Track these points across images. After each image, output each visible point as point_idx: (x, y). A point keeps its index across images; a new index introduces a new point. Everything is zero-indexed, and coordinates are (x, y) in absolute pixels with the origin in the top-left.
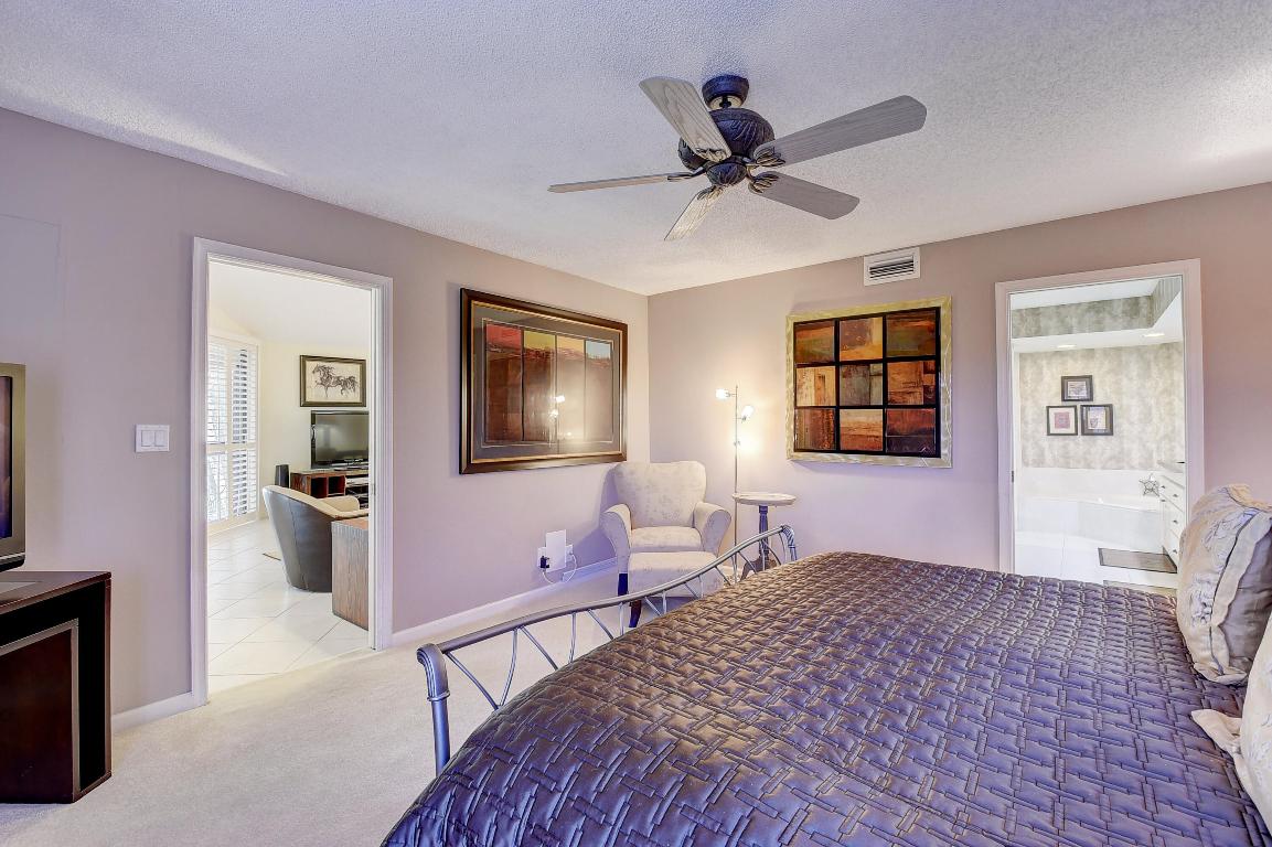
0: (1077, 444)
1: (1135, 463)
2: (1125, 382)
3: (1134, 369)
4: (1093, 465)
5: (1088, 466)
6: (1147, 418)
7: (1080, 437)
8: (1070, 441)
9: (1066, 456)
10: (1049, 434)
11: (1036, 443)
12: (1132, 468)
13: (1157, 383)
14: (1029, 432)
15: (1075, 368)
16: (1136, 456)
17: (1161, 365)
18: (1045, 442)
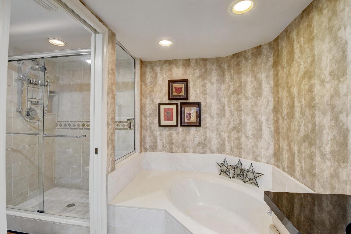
0: (178, 134)
1: (214, 148)
2: (209, 85)
3: (214, 76)
4: (188, 150)
5: (185, 151)
6: (221, 114)
7: (180, 128)
8: (173, 131)
9: (171, 143)
10: (160, 125)
11: (152, 133)
12: (212, 152)
13: (229, 86)
14: (148, 123)
15: (178, 73)
16: (215, 143)
17: (232, 71)
18: (158, 132)
